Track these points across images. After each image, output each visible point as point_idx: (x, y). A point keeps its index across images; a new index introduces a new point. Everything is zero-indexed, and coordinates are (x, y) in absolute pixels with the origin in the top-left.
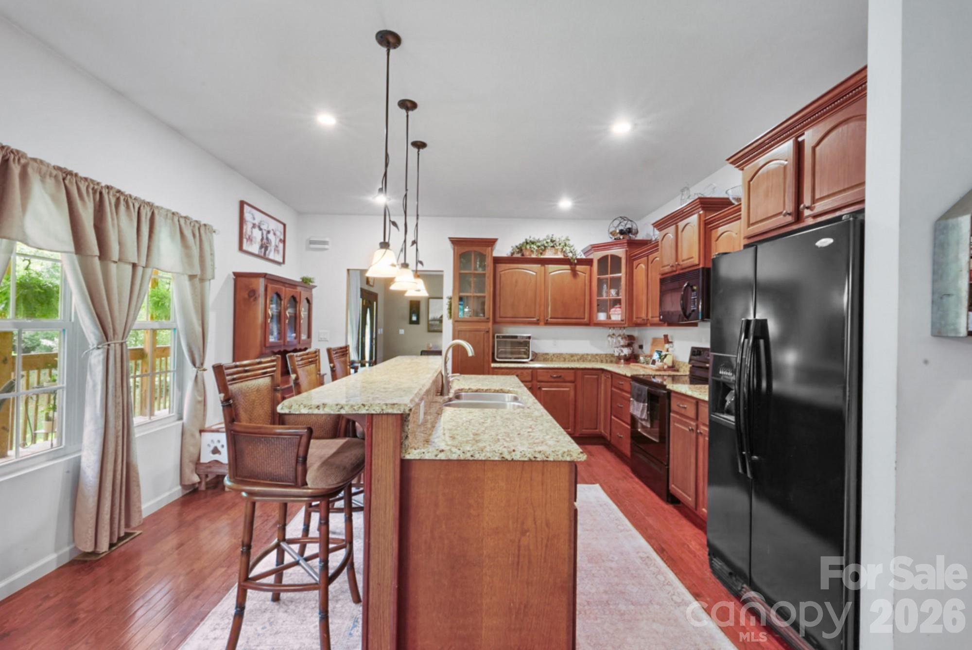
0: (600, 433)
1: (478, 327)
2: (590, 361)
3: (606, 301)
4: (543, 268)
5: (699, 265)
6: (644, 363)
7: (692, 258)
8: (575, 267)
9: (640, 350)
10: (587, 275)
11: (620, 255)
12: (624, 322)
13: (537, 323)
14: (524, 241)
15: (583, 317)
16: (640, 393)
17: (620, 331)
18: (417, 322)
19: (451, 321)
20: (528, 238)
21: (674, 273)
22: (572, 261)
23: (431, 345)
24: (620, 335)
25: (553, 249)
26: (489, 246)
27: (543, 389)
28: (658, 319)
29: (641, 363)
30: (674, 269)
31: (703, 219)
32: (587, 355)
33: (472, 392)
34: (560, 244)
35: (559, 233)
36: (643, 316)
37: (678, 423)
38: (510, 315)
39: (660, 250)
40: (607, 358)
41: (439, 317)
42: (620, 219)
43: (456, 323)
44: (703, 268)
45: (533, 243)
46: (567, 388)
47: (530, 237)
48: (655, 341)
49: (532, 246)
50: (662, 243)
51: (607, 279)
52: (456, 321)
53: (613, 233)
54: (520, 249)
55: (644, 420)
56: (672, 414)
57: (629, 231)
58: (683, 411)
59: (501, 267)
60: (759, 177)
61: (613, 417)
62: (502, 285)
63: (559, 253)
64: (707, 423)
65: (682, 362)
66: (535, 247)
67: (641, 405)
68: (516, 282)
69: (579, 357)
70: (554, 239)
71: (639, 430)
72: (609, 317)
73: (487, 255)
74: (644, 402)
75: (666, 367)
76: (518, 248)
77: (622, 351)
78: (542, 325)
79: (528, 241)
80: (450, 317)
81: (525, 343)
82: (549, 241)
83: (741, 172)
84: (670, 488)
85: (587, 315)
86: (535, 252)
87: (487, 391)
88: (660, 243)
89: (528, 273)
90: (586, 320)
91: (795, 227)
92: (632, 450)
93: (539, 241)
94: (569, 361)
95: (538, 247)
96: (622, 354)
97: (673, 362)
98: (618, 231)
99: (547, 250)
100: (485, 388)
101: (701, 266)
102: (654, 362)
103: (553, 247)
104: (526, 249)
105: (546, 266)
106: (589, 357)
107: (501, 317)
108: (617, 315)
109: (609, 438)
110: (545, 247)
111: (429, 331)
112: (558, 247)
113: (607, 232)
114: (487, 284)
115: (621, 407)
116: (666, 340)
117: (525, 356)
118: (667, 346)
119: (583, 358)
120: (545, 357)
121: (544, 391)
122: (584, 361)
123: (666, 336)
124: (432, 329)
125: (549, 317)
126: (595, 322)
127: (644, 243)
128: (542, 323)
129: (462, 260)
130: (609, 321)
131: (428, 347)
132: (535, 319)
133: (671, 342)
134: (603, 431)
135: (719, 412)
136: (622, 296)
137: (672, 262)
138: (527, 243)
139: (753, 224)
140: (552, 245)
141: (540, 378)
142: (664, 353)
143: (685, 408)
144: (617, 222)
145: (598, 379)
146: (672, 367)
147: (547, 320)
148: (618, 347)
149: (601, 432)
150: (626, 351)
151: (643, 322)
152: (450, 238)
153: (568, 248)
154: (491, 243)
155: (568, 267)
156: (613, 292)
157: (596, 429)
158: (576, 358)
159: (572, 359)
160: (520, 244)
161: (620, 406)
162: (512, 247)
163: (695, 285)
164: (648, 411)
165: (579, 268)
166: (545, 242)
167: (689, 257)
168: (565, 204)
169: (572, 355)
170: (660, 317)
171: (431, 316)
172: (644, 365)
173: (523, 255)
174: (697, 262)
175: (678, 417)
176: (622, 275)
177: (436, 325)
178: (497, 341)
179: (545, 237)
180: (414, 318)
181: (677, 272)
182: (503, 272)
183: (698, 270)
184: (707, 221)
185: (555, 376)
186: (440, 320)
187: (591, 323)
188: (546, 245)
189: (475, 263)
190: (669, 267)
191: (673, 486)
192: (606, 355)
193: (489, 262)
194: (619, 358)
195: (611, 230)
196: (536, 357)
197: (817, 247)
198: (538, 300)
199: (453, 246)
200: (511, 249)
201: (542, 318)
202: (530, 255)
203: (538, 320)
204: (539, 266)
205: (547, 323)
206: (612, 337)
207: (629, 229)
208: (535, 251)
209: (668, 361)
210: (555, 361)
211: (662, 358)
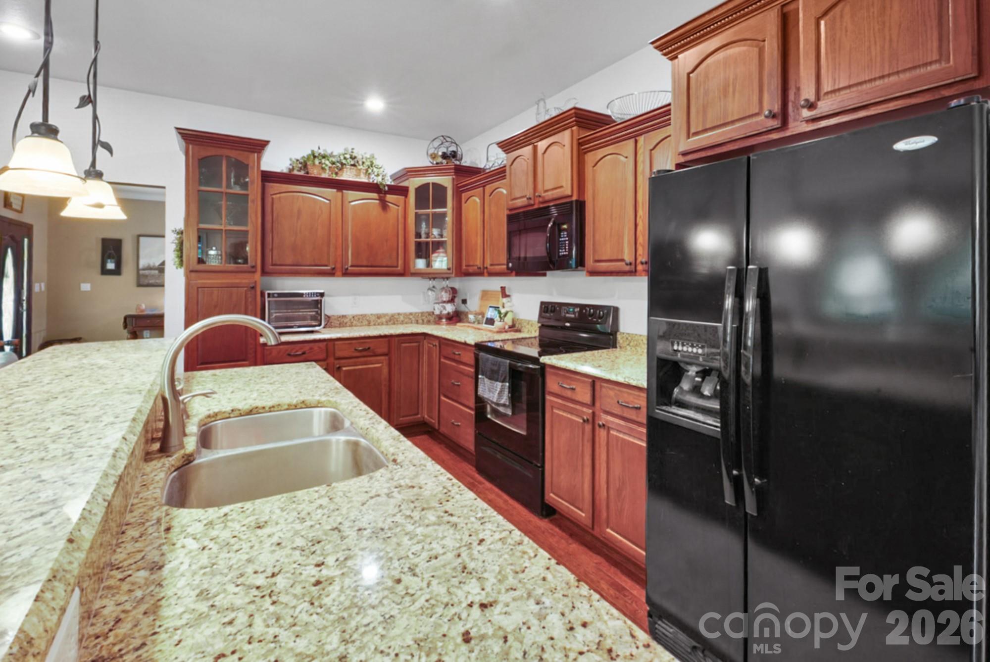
0: (422, 419)
1: (237, 281)
2: (402, 323)
3: (427, 243)
4: (340, 194)
5: (571, 196)
6: (474, 322)
7: (561, 187)
8: (385, 197)
9: (463, 305)
10: (401, 209)
11: (445, 185)
12: (451, 271)
13: (331, 273)
14: (310, 152)
15: (396, 265)
16: (495, 368)
17: (444, 283)
18: (117, 271)
19: (181, 272)
20: (316, 149)
21: (531, 208)
22: (381, 187)
23: (143, 306)
24: (443, 288)
25: (354, 169)
26: (254, 152)
27: (344, 369)
28: (505, 267)
29: (470, 323)
30: (532, 202)
31: (576, 137)
32: (399, 314)
33: (241, 415)
34: (363, 163)
35: (363, 148)
36: (479, 263)
37: (558, 409)
38: (289, 261)
39: (508, 177)
40: (424, 318)
41: (157, 264)
42: (442, 138)
43: (193, 275)
44: (577, 201)
45: (324, 157)
46: (379, 364)
47: (319, 148)
48: (485, 295)
49: (323, 161)
50: (510, 169)
51: (428, 215)
52: (192, 271)
53: (433, 156)
54: (305, 165)
55: (504, 405)
56: (548, 397)
57: (454, 155)
58: (569, 394)
59: (274, 188)
60: (708, 65)
61: (443, 398)
62: (275, 215)
63: (362, 175)
64: (645, 421)
65: (526, 320)
66: (327, 162)
67: (499, 384)
68: (299, 212)
69: (388, 318)
70: (354, 155)
71: (489, 416)
72: (429, 265)
73: (251, 165)
74: (503, 381)
75: (507, 327)
76: (301, 163)
77: (445, 308)
78: (338, 276)
79: (316, 154)
80: (181, 264)
81: (317, 303)
82: (348, 156)
83: (670, 62)
84: (546, 497)
85: (400, 262)
86: (327, 171)
87: (272, 409)
88: (507, 168)
89: (318, 200)
90: (399, 268)
91: (775, 136)
92: (477, 443)
93: (331, 155)
94: (375, 325)
95: (333, 163)
96: (445, 312)
97: (513, 320)
98: (440, 153)
99: (345, 170)
100: (268, 403)
101: (574, 198)
102: (491, 321)
103: (354, 165)
104: (314, 164)
105: (344, 191)
106: (402, 318)
107: (273, 265)
108: (441, 262)
109: (436, 426)
110: (342, 164)
111: (139, 285)
112: (361, 167)
113: (426, 154)
114: (251, 211)
115: (458, 385)
116: (504, 293)
117: (314, 323)
118: (505, 300)
119: (393, 319)
120: (342, 321)
121: (346, 371)
122: (394, 324)
123: (503, 289)
124: (146, 282)
125: (350, 264)
126: (412, 271)
127: (473, 171)
128: (339, 273)
129: (204, 170)
130: (429, 270)
131: (138, 307)
132: (329, 268)
133: (509, 296)
134: (426, 416)
135: (666, 405)
136: (448, 236)
137: (529, 193)
138: (315, 157)
139: (696, 133)
140: (352, 163)
141: (339, 354)
142: (503, 311)
143: (573, 389)
144: (437, 143)
145: (419, 346)
146: (513, 327)
147: (347, 269)
148: (438, 303)
149: (424, 418)
150: (450, 308)
151: (478, 271)
152: (177, 129)
153: (375, 170)
154: (258, 146)
155: (375, 195)
156: (435, 232)
157: (417, 414)
158: (384, 320)
159: (379, 321)
160: (303, 157)
161: (456, 383)
162: (291, 160)
163: (564, 224)
164: (509, 393)
165: (389, 197)
166: (342, 158)
167: (556, 186)
168: (375, 104)
169: (379, 317)
170: (508, 265)
171: (143, 263)
172: (476, 325)
173: (307, 173)
174: (569, 193)
175: (560, 401)
176: (449, 210)
177: (153, 276)
178: (269, 302)
179: (342, 151)
180: (111, 266)
181: (536, 207)
182: (278, 195)
183: (571, 202)
184: (580, 141)
185: (360, 348)
186: (161, 269)
187: (405, 272)
188: (344, 161)
189: (228, 179)
190: (525, 199)
191: (552, 495)
192: (422, 313)
193: (254, 179)
194: (440, 317)
195: (431, 151)
196: (330, 323)
197: (898, 152)
198: (333, 241)
199: (183, 143)
200: (289, 162)
201: (339, 266)
202: (320, 174)
203: (333, 269)
204: (335, 190)
205: (346, 274)
206: (432, 290)
207: (454, 152)
208: (327, 168)
209: (508, 320)
210: (356, 326)
211: (502, 316)
